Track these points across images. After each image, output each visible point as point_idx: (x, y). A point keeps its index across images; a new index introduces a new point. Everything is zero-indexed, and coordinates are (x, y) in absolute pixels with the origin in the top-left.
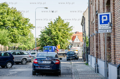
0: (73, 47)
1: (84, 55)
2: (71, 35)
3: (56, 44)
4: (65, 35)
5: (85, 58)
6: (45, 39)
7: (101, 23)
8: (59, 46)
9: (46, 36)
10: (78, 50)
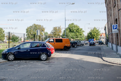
0: (101, 39)
1: (106, 42)
2: (100, 34)
3: (94, 38)
4: (97, 34)
5: (107, 44)
6: (89, 36)
7: (113, 29)
8: (95, 39)
9: (89, 35)
10: (104, 40)
